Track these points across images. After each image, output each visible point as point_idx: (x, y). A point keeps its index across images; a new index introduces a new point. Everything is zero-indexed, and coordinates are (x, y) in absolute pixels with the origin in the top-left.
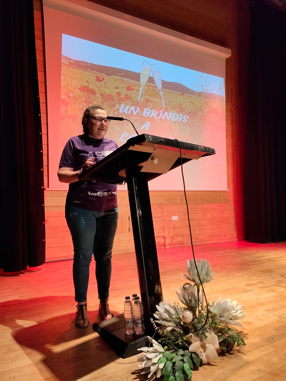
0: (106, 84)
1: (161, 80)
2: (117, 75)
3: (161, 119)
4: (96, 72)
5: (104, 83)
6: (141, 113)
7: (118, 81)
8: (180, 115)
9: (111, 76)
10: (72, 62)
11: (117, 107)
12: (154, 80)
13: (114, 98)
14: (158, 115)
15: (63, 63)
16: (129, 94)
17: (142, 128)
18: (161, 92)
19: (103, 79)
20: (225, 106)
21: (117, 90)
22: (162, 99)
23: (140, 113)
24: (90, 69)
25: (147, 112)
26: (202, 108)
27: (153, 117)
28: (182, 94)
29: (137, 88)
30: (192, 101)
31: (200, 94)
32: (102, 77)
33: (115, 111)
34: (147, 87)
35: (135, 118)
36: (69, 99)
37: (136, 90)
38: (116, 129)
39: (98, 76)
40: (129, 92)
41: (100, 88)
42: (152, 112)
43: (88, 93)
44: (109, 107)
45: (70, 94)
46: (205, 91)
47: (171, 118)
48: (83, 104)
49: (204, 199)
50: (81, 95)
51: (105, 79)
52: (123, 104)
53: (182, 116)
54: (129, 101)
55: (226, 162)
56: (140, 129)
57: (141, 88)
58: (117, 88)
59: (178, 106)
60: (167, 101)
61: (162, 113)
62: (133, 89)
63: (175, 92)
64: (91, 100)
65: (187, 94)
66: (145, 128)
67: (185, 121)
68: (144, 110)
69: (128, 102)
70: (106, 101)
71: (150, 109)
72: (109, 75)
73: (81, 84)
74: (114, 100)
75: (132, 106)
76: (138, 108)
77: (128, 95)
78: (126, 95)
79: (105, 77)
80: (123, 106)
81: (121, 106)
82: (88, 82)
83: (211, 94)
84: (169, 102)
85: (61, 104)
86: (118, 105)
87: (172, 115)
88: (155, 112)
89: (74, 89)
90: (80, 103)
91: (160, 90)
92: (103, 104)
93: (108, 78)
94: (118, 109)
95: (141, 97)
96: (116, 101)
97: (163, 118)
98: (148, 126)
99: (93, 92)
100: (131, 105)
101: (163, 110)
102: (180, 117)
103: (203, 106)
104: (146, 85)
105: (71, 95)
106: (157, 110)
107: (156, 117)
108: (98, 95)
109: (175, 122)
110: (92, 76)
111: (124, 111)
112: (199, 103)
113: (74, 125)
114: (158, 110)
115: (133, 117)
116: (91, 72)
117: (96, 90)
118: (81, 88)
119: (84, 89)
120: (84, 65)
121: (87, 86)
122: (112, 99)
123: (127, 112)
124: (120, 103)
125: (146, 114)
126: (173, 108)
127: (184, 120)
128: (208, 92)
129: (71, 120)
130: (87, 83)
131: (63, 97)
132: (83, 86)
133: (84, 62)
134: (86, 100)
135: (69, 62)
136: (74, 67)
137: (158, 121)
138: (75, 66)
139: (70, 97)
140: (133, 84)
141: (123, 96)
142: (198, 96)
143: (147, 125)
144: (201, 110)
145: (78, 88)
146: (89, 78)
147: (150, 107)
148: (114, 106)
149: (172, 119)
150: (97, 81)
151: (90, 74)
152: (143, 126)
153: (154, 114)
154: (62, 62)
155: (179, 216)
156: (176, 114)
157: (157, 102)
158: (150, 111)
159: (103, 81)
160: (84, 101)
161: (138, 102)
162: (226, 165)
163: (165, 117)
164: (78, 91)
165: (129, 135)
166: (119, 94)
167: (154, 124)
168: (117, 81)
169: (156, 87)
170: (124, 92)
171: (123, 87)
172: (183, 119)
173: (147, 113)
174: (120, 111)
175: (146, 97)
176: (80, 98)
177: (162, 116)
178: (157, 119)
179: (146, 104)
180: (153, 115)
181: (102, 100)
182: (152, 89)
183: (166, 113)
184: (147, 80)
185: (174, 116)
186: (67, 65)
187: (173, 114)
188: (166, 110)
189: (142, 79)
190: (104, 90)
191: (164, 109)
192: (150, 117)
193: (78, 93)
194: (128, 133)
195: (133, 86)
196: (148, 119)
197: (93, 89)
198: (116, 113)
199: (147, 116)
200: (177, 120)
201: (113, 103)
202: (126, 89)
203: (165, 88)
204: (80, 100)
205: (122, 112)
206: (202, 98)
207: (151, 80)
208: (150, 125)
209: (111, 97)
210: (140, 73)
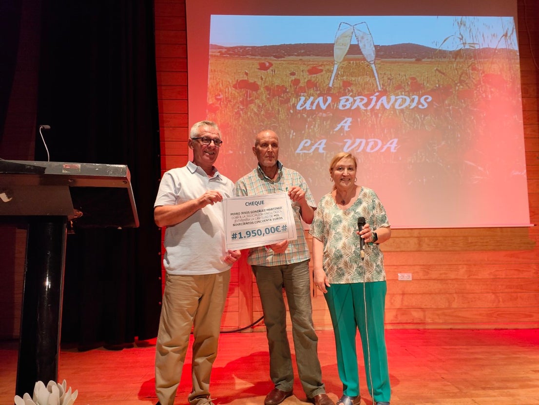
0: (275, 72)
1: (372, 46)
2: (292, 55)
3: (373, 109)
4: (260, 57)
5: (272, 70)
6: (335, 106)
7: (295, 62)
8: (413, 97)
9: (283, 59)
10: (224, 51)
11: (293, 101)
12: (361, 48)
13: (288, 90)
14: (366, 105)
15: (212, 56)
16: (313, 79)
17: (337, 129)
18: (373, 66)
19: (271, 65)
20: (518, 66)
21: (293, 78)
22: (376, 75)
23: (333, 106)
24: (250, 54)
25: (345, 103)
26: (462, 78)
27: (358, 108)
28: (416, 60)
29: (327, 67)
30: (439, 69)
31: (457, 54)
32: (269, 63)
33: (289, 109)
34: (346, 62)
35: (324, 115)
36: (219, 103)
37: (325, 71)
38: (291, 136)
39: (263, 62)
40: (313, 76)
41: (266, 79)
42: (355, 101)
43: (247, 90)
44: (279, 104)
45: (220, 95)
46: (468, 47)
47: (393, 105)
48: (238, 107)
49: (471, 243)
50: (236, 94)
51: (274, 65)
52: (303, 96)
53: (416, 98)
54: (314, 89)
55: (525, 171)
56: (334, 131)
57: (336, 67)
58: (293, 74)
59: (409, 83)
60: (386, 78)
61: (374, 98)
62: (321, 71)
63: (402, 59)
64: (251, 99)
65: (429, 58)
66: (342, 128)
67: (423, 106)
68: (340, 100)
69: (312, 91)
70: (274, 96)
71: (351, 96)
72: (281, 57)
73: (236, 79)
74: (288, 92)
75: (319, 97)
76: (329, 99)
77: (312, 81)
78: (309, 82)
79: (273, 62)
80: (303, 99)
81: (300, 99)
82: (247, 74)
83: (484, 49)
84: (389, 79)
85: (207, 111)
86: (294, 99)
87: (396, 100)
88: (362, 99)
89: (226, 87)
90: (234, 105)
91: (371, 62)
92: (270, 102)
93: (279, 62)
94: (294, 105)
95: (335, 81)
97: (378, 107)
98: (348, 124)
99: (254, 87)
100: (316, 96)
101: (377, 94)
102: (413, 100)
103: (466, 74)
104: (344, 60)
105: (222, 96)
106: (365, 96)
107: (363, 108)
108: (262, 89)
109: (402, 111)
110: (253, 65)
111: (304, 107)
112: (456, 69)
113: (224, 138)
114: (368, 96)
115: (321, 113)
116: (252, 58)
117: (259, 83)
118: (236, 84)
119: (242, 85)
120: (241, 51)
121: (246, 80)
122: (285, 92)
123: (310, 107)
124: (298, 96)
125: (344, 106)
126: (399, 87)
127: (421, 104)
128: (477, 47)
130: (245, 76)
131: (210, 101)
132: (239, 81)
133: (241, 47)
134: (243, 100)
135: (220, 52)
136: (226, 57)
137: (368, 114)
138: (228, 56)
139: (220, 99)
140: (320, 63)
141: (302, 84)
142: (453, 58)
143: (346, 122)
144: (461, 82)
145: (232, 85)
146: (249, 67)
147: (351, 93)
148: (288, 101)
149: (397, 106)
150: (261, 70)
151: (250, 61)
152: (339, 126)
153: (359, 103)
154: (210, 54)
155: (413, 273)
156: (404, 97)
157: (366, 83)
158: (351, 99)
159: (271, 68)
160: (241, 102)
161: (329, 89)
162: (525, 176)
163: (382, 104)
164: (232, 90)
165: (313, 142)
166: (296, 82)
167: (359, 120)
168: (293, 64)
169: (364, 59)
170: (305, 78)
171: (303, 71)
172: (419, 103)
173: (346, 103)
174: (298, 108)
175: (345, 78)
176: (234, 98)
177: (376, 105)
178: (366, 110)
179: (345, 90)
180: (358, 106)
181: (268, 96)
182: (356, 64)
183: (384, 98)
184: (346, 51)
185: (399, 101)
186: (217, 56)
187: (397, 97)
188: (384, 93)
189: (336, 51)
190: (272, 81)
191: (378, 91)
192: (353, 108)
193: (231, 93)
194: (311, 140)
195: (321, 66)
196: (348, 112)
197: (255, 82)
198: (292, 111)
199: (346, 108)
200: (406, 107)
201: (285, 98)
202: (307, 73)
203: (382, 57)
204: (235, 101)
205: (302, 108)
206: (462, 60)
207: (355, 49)
208: (351, 123)
209: (282, 90)
210: (333, 42)
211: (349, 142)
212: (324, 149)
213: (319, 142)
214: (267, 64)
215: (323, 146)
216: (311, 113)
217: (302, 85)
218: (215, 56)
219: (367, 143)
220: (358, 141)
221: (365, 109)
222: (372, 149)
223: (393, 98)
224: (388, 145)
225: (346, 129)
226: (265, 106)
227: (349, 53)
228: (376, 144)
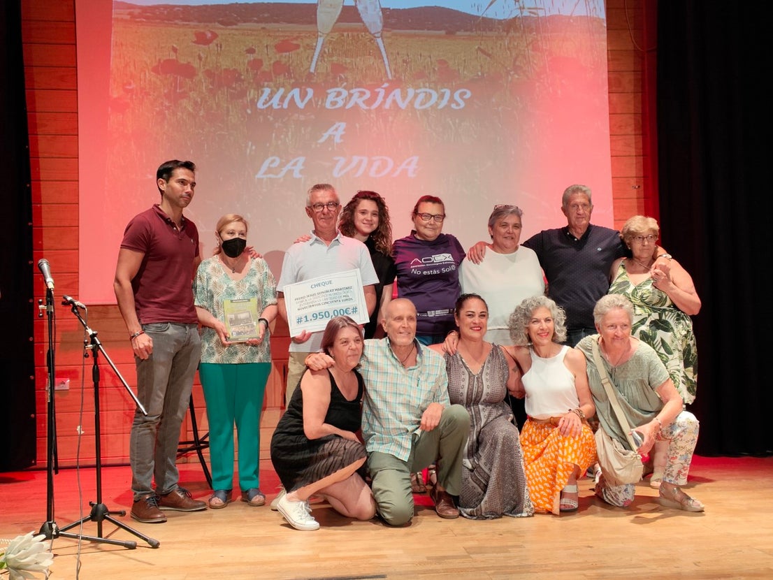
0: (221, 47)
1: (378, 9)
2: (250, 21)
3: (380, 108)
4: (196, 23)
5: (217, 45)
6: (320, 103)
7: (255, 33)
8: (443, 91)
9: (234, 27)
10: (137, 11)
11: (252, 96)
12: (360, 12)
13: (243, 77)
14: (369, 102)
15: (117, 20)
16: (284, 61)
17: (321, 141)
18: (379, 40)
19: (215, 36)
20: (605, 44)
21: (251, 57)
23: (317, 105)
24: (181, 19)
25: (335, 97)
26: (517, 63)
27: (356, 106)
28: (447, 33)
29: (307, 41)
30: (482, 47)
31: (510, 25)
32: (212, 33)
33: (244, 108)
34: (337, 33)
35: (302, 118)
36: (129, 96)
37: (304, 47)
38: (248, 151)
39: (202, 30)
40: (284, 54)
41: (207, 58)
42: (351, 95)
43: (175, 76)
44: (229, 99)
45: (130, 84)
46: (528, 14)
47: (412, 103)
48: (162, 103)
50: (158, 83)
51: (220, 36)
52: (268, 86)
53: (448, 93)
54: (285, 75)
55: (612, 207)
56: (317, 144)
57: (320, 41)
58: (251, 51)
59: (436, 69)
60: (400, 61)
61: (382, 92)
62: (297, 46)
63: (426, 32)
64: (183, 90)
65: (467, 31)
66: (331, 138)
67: (458, 104)
68: (328, 94)
69: (281, 79)
70: (220, 86)
71: (345, 88)
72: (231, 24)
73: (157, 59)
74: (243, 81)
75: (293, 88)
76: (310, 92)
77: (283, 63)
78: (277, 63)
79: (217, 32)
80: (267, 91)
81: (262, 92)
82: (175, 50)
83: (552, 17)
84: (404, 61)
85: (110, 109)
86: (252, 91)
87: (416, 96)
88: (363, 93)
89: (141, 71)
90: (155, 100)
91: (376, 35)
92: (214, 95)
93: (227, 32)
94: (252, 101)
95: (319, 63)
96: (249, 83)
97: (387, 106)
98: (341, 132)
99: (188, 71)
100: (289, 87)
101: (386, 85)
102: (442, 96)
103: (524, 57)
104: (334, 30)
105: (133, 86)
106: (367, 87)
107: (364, 106)
108: (201, 75)
109: (425, 112)
110: (185, 35)
111: (269, 104)
112: (509, 49)
113: (139, 153)
114: (371, 88)
115: (296, 115)
116: (184, 25)
117: (196, 64)
118: (158, 66)
119: (168, 68)
120: (166, 12)
121: (173, 60)
122: (238, 79)
123: (278, 105)
124: (259, 87)
125: (334, 103)
126: (420, 75)
127: (456, 102)
128: (541, 14)
129: (132, 143)
130: (172, 53)
131: (115, 93)
132: (162, 61)
133: (166, 7)
134: (170, 92)
135: (129, 14)
136: (141, 22)
137: (372, 116)
138: (144, 20)
139: (132, 91)
140: (296, 35)
141: (266, 67)
142: (504, 30)
143: (336, 129)
144: (516, 69)
145: (150, 68)
146: (178, 40)
147: (345, 84)
148: (243, 94)
149: (417, 105)
150: (199, 44)
151: (181, 30)
152: (326, 136)
153: (358, 98)
154: (113, 16)
156: (428, 90)
157: (369, 68)
158: (345, 93)
159: (215, 41)
160: (165, 95)
161: (310, 76)
163: (394, 102)
164: (150, 75)
165: (284, 161)
166: (257, 64)
167: (357, 125)
168: (252, 35)
169: (366, 30)
170: (269, 58)
171: (267, 46)
172: (452, 100)
173: (336, 99)
174: (260, 105)
175: (335, 58)
176: (155, 89)
177: (384, 102)
178: (369, 111)
179: (335, 78)
180: (356, 103)
181: (211, 87)
182: (353, 36)
183: (397, 92)
185: (422, 96)
186: (126, 21)
187: (418, 91)
188: (397, 83)
189: (321, 16)
190: (217, 63)
191: (388, 81)
192: (347, 107)
193: (150, 80)
194: (281, 158)
195: (297, 38)
196: (341, 114)
197: (189, 63)
198: (249, 111)
199: (337, 106)
200: (432, 106)
201: (239, 89)
202: (275, 50)
203: (393, 27)
204: (155, 94)
205: (265, 106)
206: (518, 34)
207: (350, 14)
208: (345, 130)
209: (234, 76)
210: (316, 2)
211: (342, 161)
212: (301, 172)
213: (295, 160)
214: (209, 35)
215: (300, 166)
216: (280, 113)
217: (266, 70)
218: (122, 20)
219: (370, 164)
220: (356, 159)
221: (368, 108)
222: (378, 172)
223: (411, 92)
224: (403, 166)
225: (337, 140)
226: (206, 102)
227: (342, 18)
228: (384, 164)
